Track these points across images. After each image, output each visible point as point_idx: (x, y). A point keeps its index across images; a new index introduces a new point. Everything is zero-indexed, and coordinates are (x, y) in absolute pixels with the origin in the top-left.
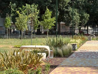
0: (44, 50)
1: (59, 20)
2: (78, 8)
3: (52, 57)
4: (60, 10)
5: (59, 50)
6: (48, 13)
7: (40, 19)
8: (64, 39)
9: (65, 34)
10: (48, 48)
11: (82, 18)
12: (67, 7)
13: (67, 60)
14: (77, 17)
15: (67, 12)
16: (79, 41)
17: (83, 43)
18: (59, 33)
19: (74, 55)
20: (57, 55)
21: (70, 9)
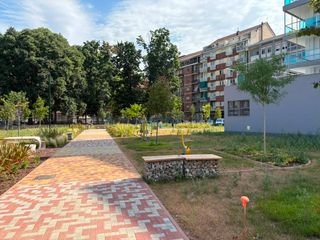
0: (33, 142)
1: (54, 109)
2: (75, 97)
3: (44, 148)
4: (55, 98)
5: (53, 141)
6: (41, 101)
7: (31, 108)
8: (59, 129)
9: (62, 123)
10: (38, 138)
11: (79, 107)
12: (63, 96)
13: (62, 150)
14: (73, 106)
15: (63, 101)
16: (76, 130)
17: (80, 132)
18: (54, 122)
19: (69, 145)
20: (51, 146)
21: (66, 98)
